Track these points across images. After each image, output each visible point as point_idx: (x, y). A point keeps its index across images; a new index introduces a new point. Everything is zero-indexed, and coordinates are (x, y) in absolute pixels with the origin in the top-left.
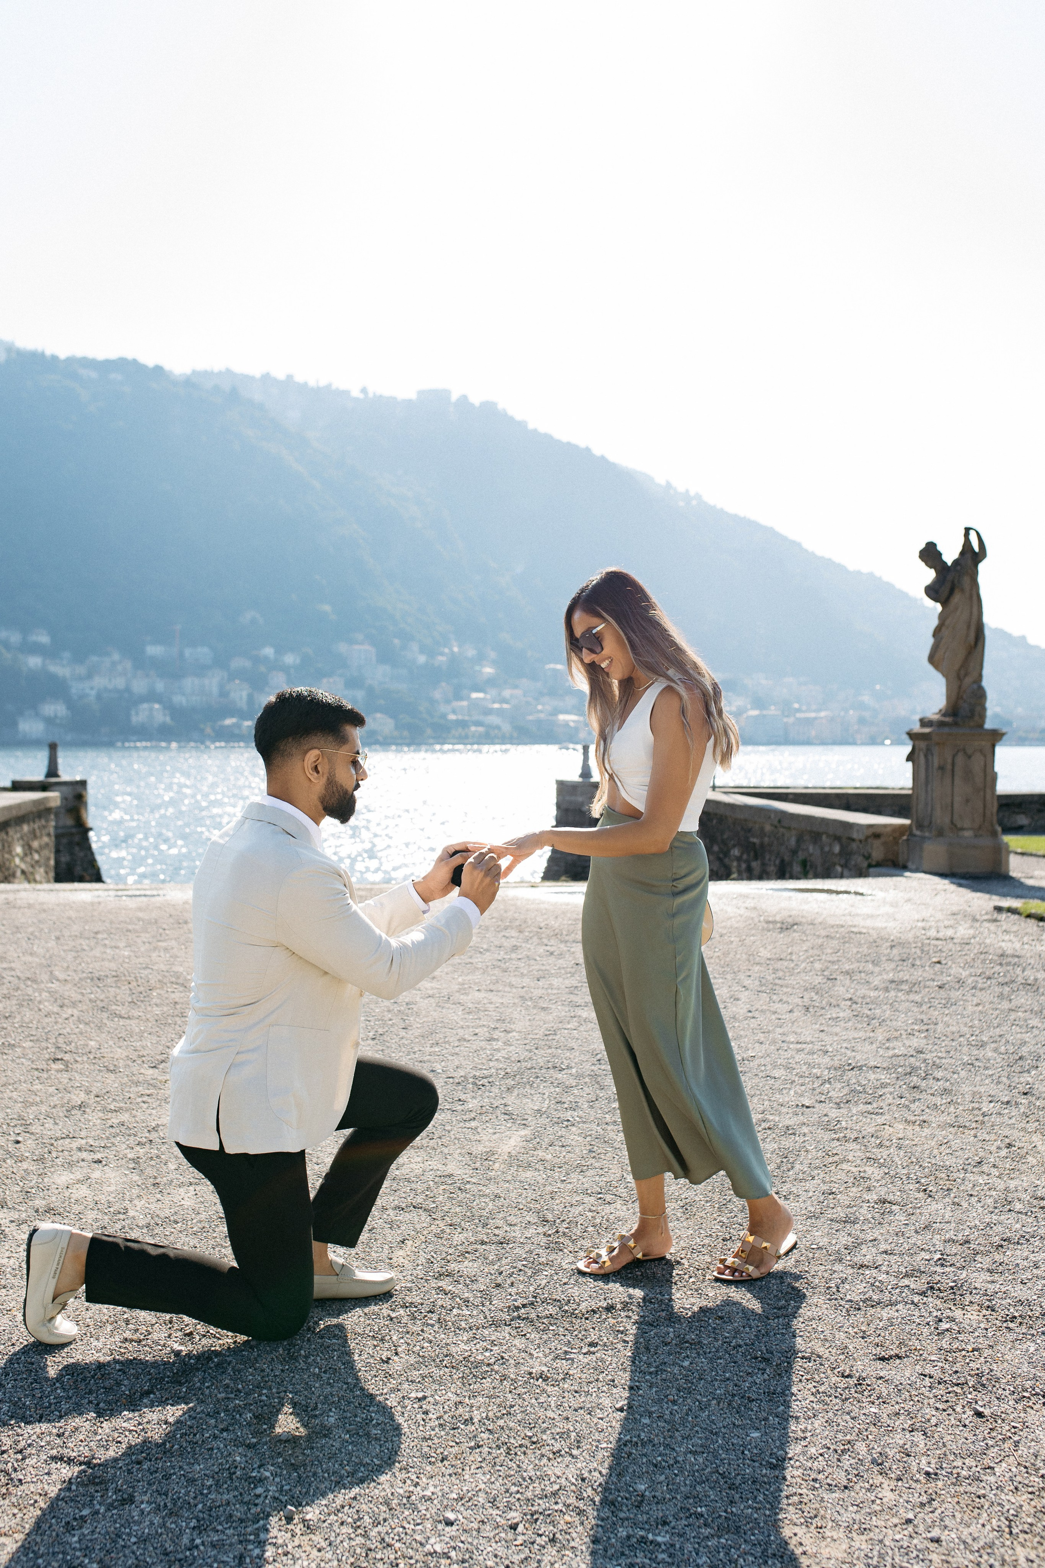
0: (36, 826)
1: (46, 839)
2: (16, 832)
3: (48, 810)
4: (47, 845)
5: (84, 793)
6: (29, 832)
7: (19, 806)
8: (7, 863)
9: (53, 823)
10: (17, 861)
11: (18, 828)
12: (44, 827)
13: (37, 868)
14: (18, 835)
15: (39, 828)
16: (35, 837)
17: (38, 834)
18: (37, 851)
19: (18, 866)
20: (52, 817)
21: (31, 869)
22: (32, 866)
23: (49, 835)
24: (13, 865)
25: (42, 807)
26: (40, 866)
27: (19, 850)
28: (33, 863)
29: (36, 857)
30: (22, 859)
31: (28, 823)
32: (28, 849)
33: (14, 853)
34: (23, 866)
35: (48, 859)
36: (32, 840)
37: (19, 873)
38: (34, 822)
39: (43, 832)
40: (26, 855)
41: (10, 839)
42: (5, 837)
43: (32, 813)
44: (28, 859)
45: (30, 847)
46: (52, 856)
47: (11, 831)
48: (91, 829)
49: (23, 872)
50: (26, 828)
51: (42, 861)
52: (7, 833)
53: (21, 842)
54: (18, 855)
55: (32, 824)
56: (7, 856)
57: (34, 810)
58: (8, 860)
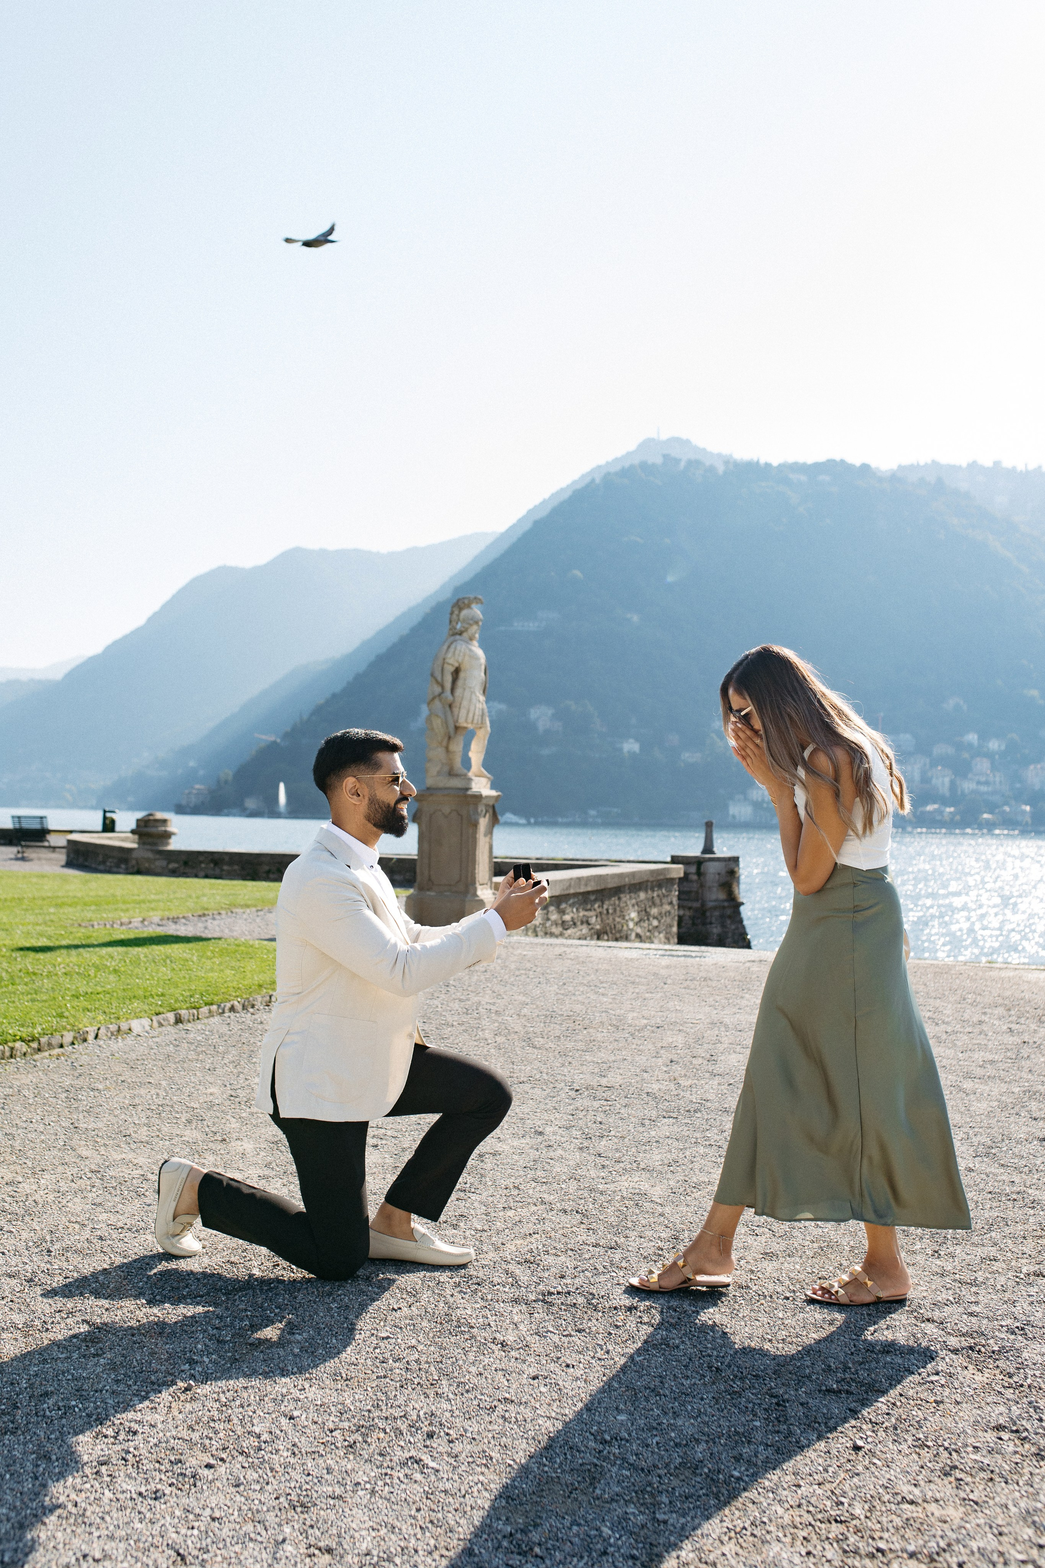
0: (655, 894)
1: (667, 907)
2: (631, 898)
3: (671, 881)
4: (669, 912)
5: (736, 869)
6: (647, 899)
7: (633, 874)
8: (619, 927)
9: (677, 893)
10: (631, 925)
11: (633, 895)
12: (664, 896)
13: (656, 934)
14: (634, 901)
15: (658, 896)
16: (654, 904)
17: (657, 901)
18: (655, 918)
19: (632, 930)
20: (676, 887)
21: (648, 934)
22: (649, 931)
23: (671, 903)
24: (625, 928)
25: (662, 877)
26: (660, 933)
27: (634, 915)
28: (651, 927)
29: (655, 923)
30: (636, 924)
31: (646, 891)
32: (645, 915)
33: (627, 918)
34: (639, 930)
35: (671, 926)
36: (650, 907)
37: (633, 936)
38: (653, 891)
39: (664, 900)
40: (641, 920)
41: (622, 905)
42: (617, 902)
43: (647, 881)
44: (646, 924)
45: (648, 914)
46: (675, 923)
47: (625, 897)
48: (743, 904)
49: (638, 936)
50: (642, 895)
51: (662, 928)
52: (619, 899)
53: (636, 907)
54: (632, 920)
55: (650, 892)
56: (618, 919)
57: (651, 879)
58: (619, 923)
